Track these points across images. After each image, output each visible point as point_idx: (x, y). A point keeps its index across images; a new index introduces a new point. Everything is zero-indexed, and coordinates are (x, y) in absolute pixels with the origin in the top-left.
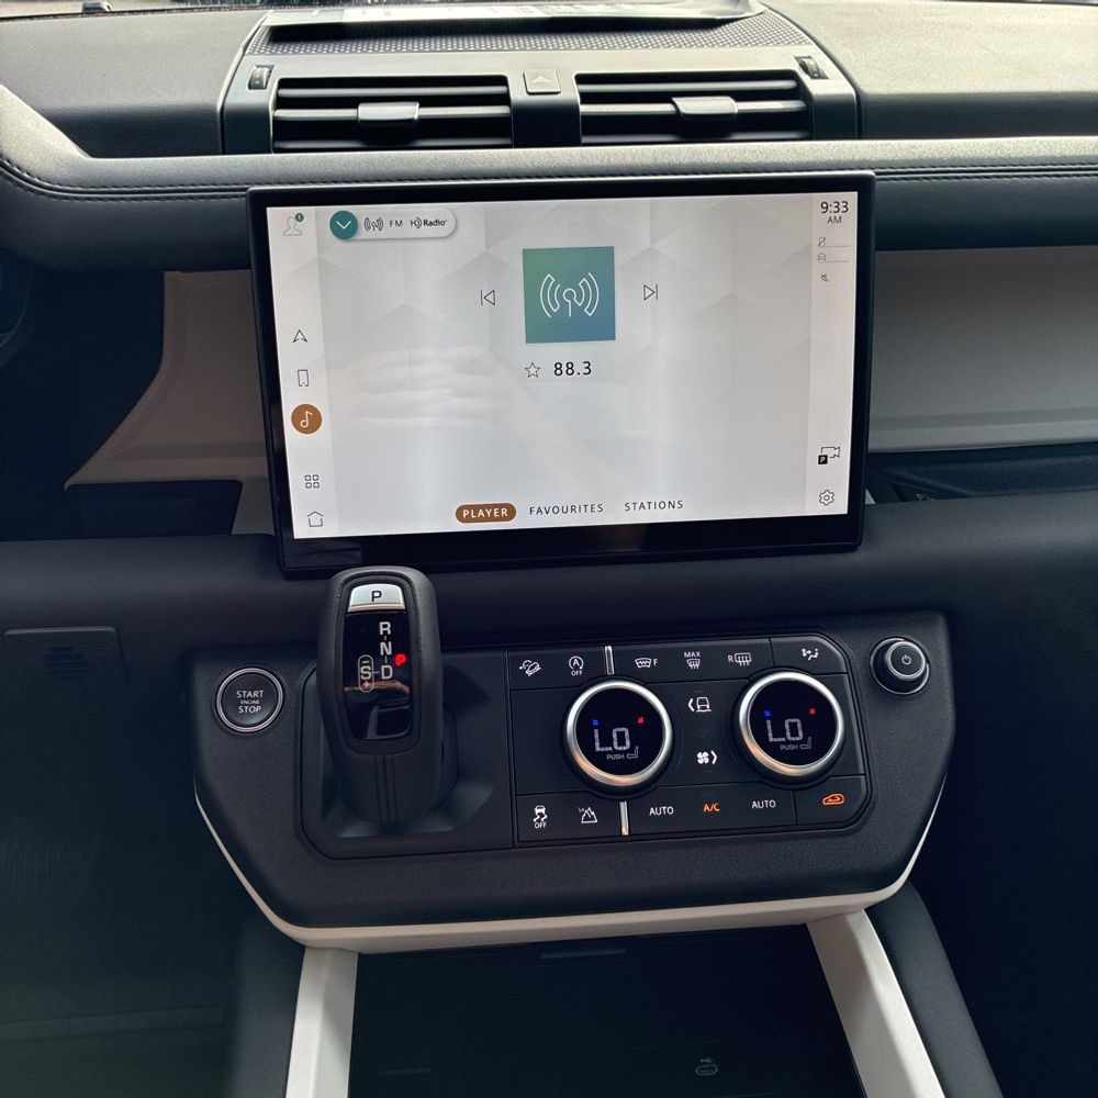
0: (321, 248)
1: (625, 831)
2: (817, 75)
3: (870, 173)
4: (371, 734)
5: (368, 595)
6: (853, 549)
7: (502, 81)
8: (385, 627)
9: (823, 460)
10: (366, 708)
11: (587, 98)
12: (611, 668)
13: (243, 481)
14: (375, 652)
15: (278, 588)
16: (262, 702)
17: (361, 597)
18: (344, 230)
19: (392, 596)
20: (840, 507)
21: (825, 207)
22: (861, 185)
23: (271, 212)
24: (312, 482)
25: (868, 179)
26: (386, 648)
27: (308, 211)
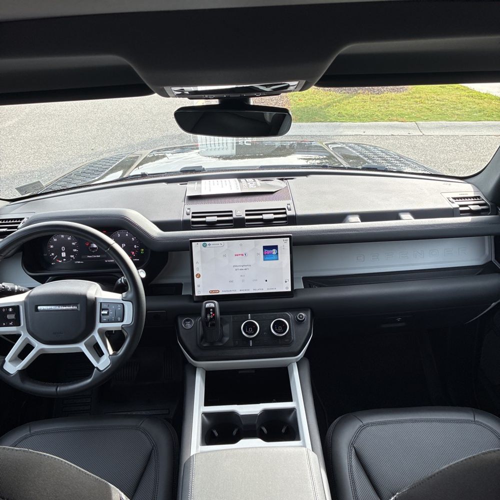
0: (201, 249)
1: (251, 345)
2: (290, 210)
3: (291, 235)
4: (209, 326)
5: (210, 305)
6: (292, 297)
7: (231, 212)
8: (211, 310)
9: (286, 282)
10: (208, 322)
11: (247, 215)
12: (250, 318)
13: (183, 283)
14: (210, 313)
15: (193, 304)
16: (190, 323)
17: (208, 305)
18: (205, 246)
19: (212, 305)
20: (290, 290)
21: (284, 240)
22: (290, 237)
23: (193, 243)
24: (199, 286)
25: (290, 236)
26: (211, 313)
27: (199, 243)
